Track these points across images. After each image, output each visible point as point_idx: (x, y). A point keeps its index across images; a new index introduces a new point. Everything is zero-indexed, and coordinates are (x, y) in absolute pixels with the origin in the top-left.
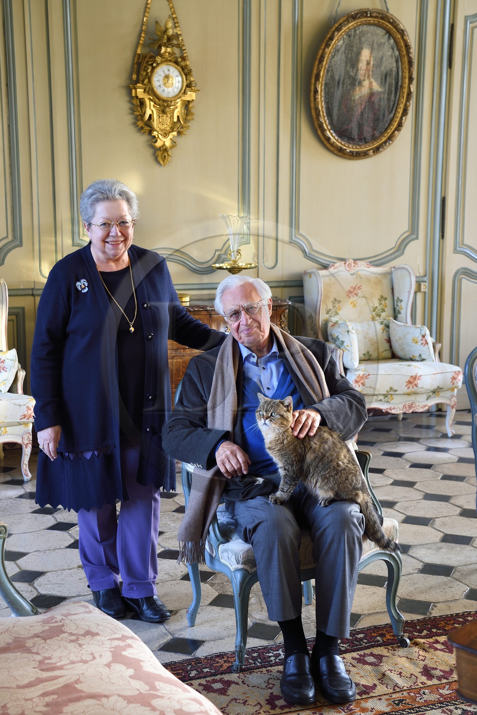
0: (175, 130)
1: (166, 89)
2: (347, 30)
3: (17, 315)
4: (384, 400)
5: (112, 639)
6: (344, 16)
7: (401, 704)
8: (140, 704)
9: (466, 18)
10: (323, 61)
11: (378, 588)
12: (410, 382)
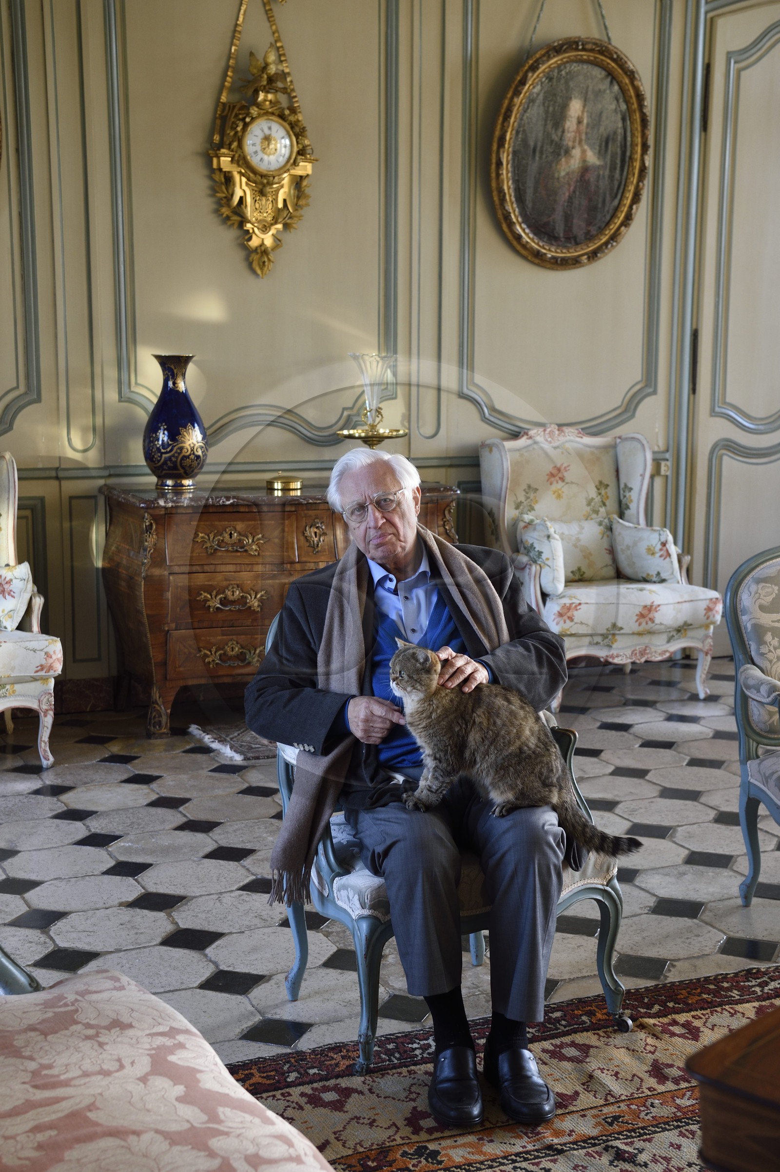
0: (279, 221)
1: (266, 157)
2: (547, 70)
3: (32, 509)
4: (602, 643)
5: (152, 1035)
6: (542, 48)
7: (616, 1123)
8: (190, 1147)
9: (729, 55)
10: (510, 117)
11: (586, 938)
12: (642, 616)
